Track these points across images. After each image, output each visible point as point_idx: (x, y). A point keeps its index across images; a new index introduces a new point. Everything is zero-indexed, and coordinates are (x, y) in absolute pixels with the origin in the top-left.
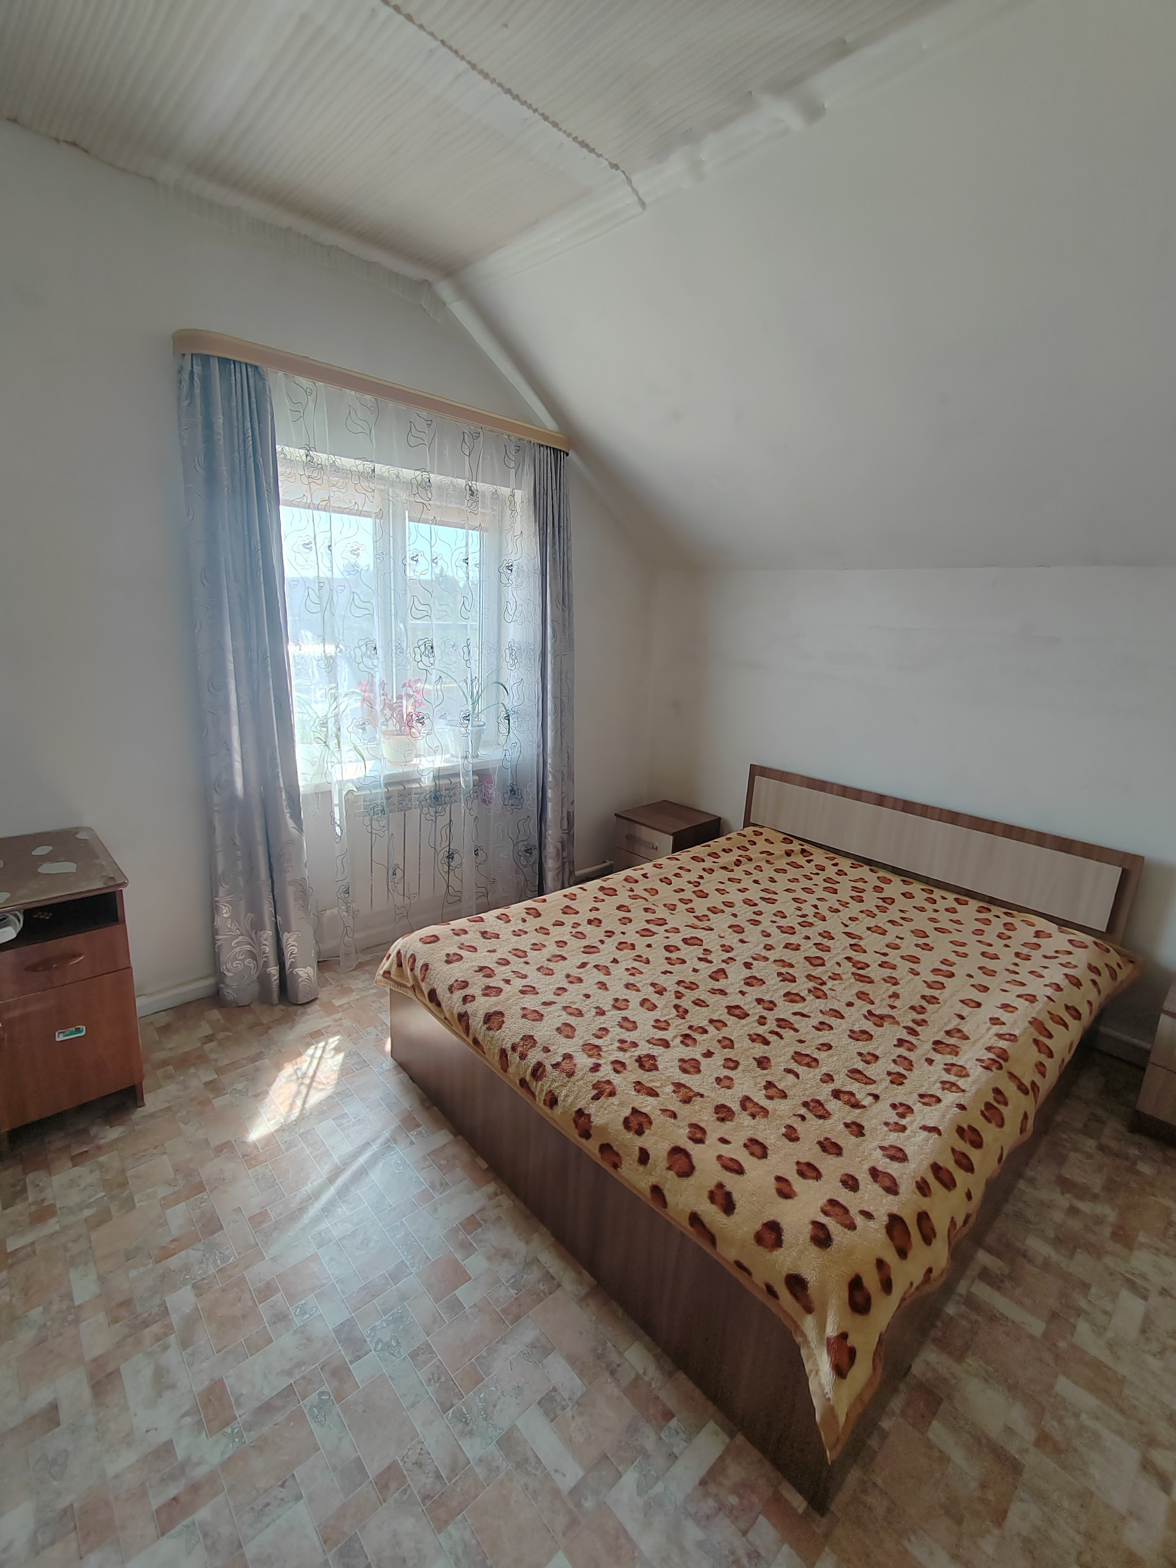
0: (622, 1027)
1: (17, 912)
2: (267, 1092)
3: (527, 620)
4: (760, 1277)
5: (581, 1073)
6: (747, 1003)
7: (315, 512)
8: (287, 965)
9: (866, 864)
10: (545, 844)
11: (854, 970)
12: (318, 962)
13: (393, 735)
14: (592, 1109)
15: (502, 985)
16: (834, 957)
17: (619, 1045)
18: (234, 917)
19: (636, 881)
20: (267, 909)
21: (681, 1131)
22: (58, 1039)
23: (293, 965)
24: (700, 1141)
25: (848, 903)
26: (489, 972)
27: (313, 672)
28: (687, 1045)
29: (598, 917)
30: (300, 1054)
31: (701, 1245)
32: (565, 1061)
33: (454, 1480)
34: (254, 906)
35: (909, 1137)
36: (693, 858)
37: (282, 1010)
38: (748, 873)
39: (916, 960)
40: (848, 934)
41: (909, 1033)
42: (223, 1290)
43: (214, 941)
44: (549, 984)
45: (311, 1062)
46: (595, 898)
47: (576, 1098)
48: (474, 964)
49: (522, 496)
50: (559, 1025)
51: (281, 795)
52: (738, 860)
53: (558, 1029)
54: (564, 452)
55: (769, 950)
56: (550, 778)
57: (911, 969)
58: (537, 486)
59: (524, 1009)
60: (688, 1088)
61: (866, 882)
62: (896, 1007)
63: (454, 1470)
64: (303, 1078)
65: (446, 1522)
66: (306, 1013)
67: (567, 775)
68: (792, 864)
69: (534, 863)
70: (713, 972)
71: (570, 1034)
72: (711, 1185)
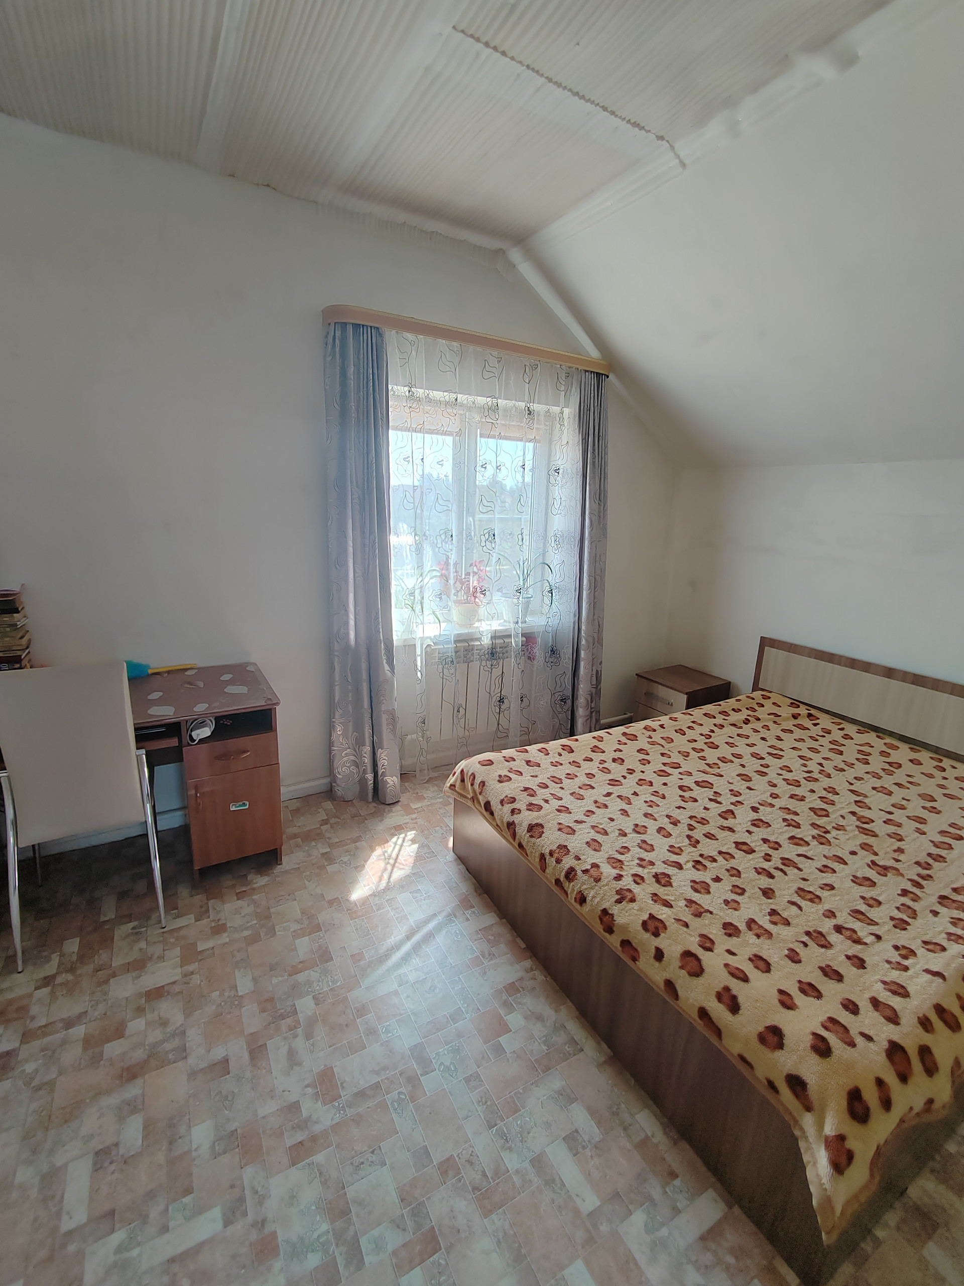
0: (641, 847)
1: (211, 718)
2: (364, 866)
3: (569, 513)
4: (761, 1072)
5: (606, 880)
6: (754, 841)
7: (414, 434)
8: (380, 773)
9: (872, 730)
10: (577, 695)
11: (858, 823)
12: (401, 774)
13: (462, 603)
14: (615, 910)
15: (542, 803)
16: (838, 810)
17: (638, 862)
18: (345, 734)
19: (655, 730)
20: (368, 731)
21: (693, 939)
22: (231, 809)
23: (383, 774)
24: (710, 950)
25: (853, 764)
26: (532, 792)
27: (406, 555)
28: (698, 870)
29: (621, 757)
30: (387, 842)
31: (707, 1035)
32: (593, 869)
33: (496, 1181)
34: (358, 728)
35: (912, 977)
36: (705, 715)
37: (375, 807)
38: (756, 731)
39: (923, 821)
40: (852, 791)
41: (914, 886)
42: (333, 1004)
43: (330, 751)
44: (580, 807)
45: (394, 848)
46: (619, 741)
47: (602, 899)
48: (520, 785)
49: (569, 413)
50: (588, 840)
51: (381, 646)
52: (746, 719)
53: (587, 843)
54: (605, 375)
55: (775, 798)
56: (583, 642)
57: (917, 828)
58: (582, 404)
59: (560, 824)
60: (699, 905)
61: (873, 747)
62: (900, 861)
63: (497, 1174)
64: (389, 859)
65: (491, 1212)
66: (392, 811)
67: (597, 640)
68: (800, 726)
69: (568, 710)
70: (723, 812)
71: (597, 848)
72: (719, 988)
